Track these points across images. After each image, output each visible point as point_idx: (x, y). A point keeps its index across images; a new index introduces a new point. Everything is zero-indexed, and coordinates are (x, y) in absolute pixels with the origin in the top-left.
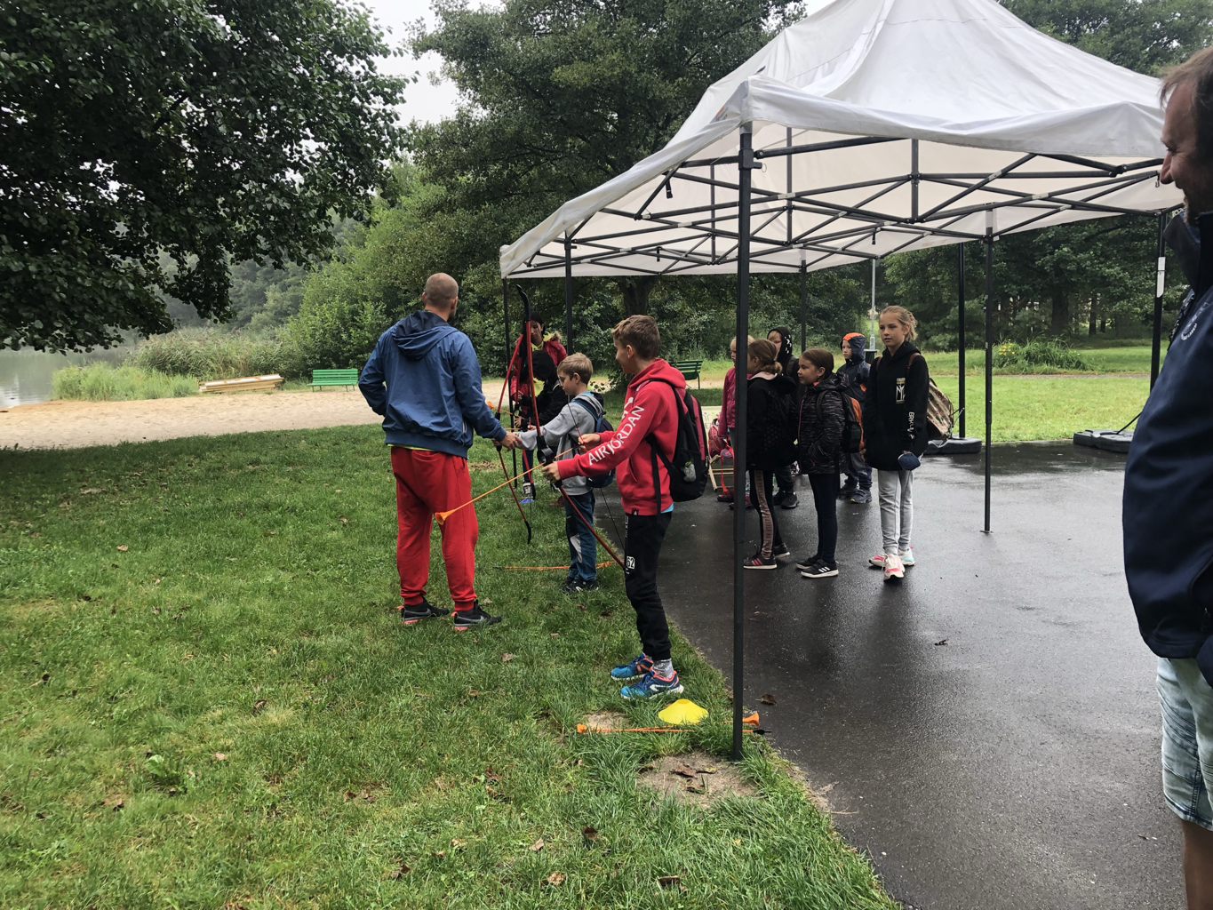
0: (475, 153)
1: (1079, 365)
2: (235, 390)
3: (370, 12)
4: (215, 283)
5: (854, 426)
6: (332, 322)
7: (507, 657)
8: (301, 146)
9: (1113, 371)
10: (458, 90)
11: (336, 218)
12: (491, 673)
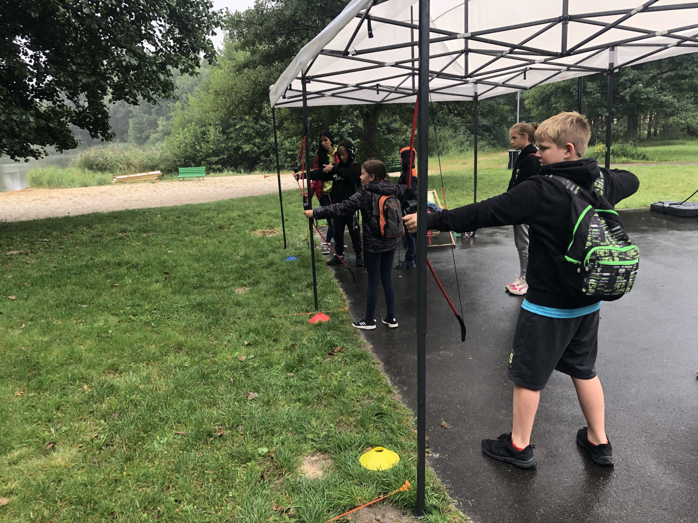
0: (267, 29)
1: (644, 157)
2: (133, 180)
6: (190, 139)
7: (252, 396)
9: (666, 161)
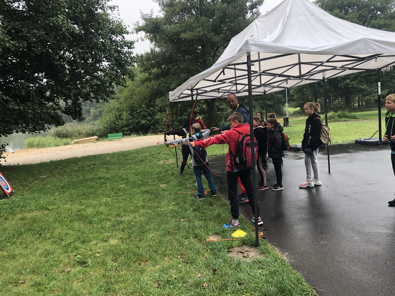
0: (157, 62)
1: (355, 118)
3: (122, 21)
4: (77, 109)
5: (285, 142)
6: (113, 119)
7: (182, 220)
8: (102, 64)
9: (366, 119)
10: (150, 42)
11: (115, 86)
12: (178, 225)
